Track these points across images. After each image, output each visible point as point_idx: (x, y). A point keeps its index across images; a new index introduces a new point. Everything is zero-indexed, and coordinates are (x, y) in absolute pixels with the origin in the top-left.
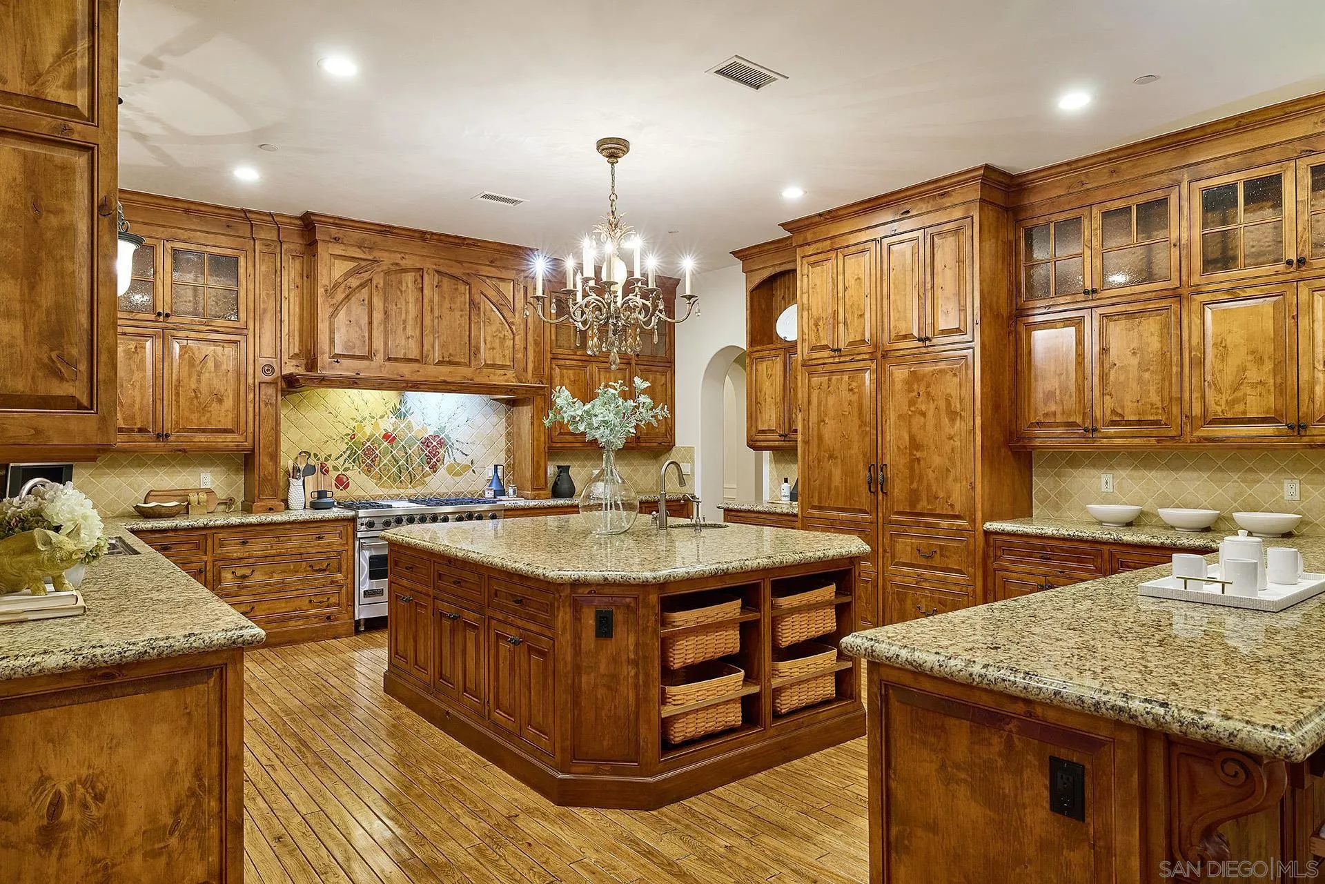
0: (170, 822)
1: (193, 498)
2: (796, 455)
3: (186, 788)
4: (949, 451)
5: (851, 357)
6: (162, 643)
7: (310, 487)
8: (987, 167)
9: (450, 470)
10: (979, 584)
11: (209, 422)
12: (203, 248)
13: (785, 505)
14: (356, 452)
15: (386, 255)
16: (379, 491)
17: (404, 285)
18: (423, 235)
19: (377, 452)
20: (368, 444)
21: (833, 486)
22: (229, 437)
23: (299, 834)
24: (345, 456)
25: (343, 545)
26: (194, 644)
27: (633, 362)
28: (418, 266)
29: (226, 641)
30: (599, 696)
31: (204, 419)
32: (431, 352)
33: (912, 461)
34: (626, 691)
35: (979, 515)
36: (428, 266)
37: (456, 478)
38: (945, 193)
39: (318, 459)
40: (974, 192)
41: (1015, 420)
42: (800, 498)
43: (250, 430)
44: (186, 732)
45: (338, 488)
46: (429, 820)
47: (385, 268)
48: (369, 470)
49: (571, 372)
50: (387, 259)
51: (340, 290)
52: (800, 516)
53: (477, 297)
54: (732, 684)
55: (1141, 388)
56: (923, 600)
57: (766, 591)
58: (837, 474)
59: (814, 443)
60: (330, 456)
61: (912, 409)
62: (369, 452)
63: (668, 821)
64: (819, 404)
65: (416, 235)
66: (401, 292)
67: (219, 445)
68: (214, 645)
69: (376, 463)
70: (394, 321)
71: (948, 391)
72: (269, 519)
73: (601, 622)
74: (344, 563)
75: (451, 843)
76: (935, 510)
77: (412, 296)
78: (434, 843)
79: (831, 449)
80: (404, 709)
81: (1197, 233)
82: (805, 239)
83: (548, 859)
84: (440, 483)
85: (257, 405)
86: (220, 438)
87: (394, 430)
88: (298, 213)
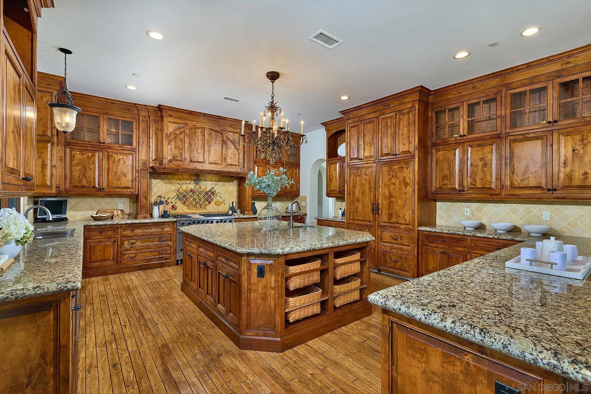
0: (26, 381)
1: (115, 213)
2: (345, 200)
3: (36, 363)
4: (404, 199)
5: (366, 162)
6: (18, 292)
7: (161, 209)
8: (421, 86)
9: (215, 203)
10: (416, 251)
11: (121, 184)
12: (119, 118)
13: (340, 218)
14: (180, 196)
15: (190, 122)
16: (188, 211)
17: (197, 133)
18: (204, 115)
19: (188, 196)
20: (184, 193)
21: (358, 211)
22: (129, 190)
23: (124, 363)
24: (176, 198)
25: (172, 231)
26: (38, 292)
27: (285, 165)
28: (203, 126)
29: (57, 290)
30: (258, 303)
31: (119, 183)
32: (208, 159)
33: (389, 203)
34: (270, 300)
35: (416, 224)
36: (207, 127)
37: (218, 206)
38: (404, 97)
39: (165, 199)
40: (416, 97)
41: (430, 187)
42: (345, 216)
43: (137, 187)
44: (36, 335)
45: (172, 209)
46: (183, 356)
47: (190, 127)
48: (184, 203)
49: (261, 168)
50: (190, 124)
51: (172, 134)
52: (346, 222)
53: (225, 139)
54: (316, 296)
55: (483, 174)
56: (393, 256)
57: (331, 256)
58: (360, 206)
59: (352, 194)
60: (169, 198)
61: (390, 182)
62: (184, 196)
63: (287, 359)
64: (353, 180)
65: (202, 115)
66: (196, 136)
67: (125, 193)
68: (50, 292)
69: (187, 200)
70: (193, 147)
71: (404, 175)
72: (143, 222)
73: (259, 270)
74: (172, 238)
75: (190, 370)
76: (398, 221)
77: (200, 138)
78: (182, 369)
79: (358, 197)
80: (187, 299)
81: (508, 112)
82: (349, 117)
83: (231, 380)
84: (211, 208)
85: (140, 179)
86: (125, 190)
87: (194, 188)
88: (156, 105)
